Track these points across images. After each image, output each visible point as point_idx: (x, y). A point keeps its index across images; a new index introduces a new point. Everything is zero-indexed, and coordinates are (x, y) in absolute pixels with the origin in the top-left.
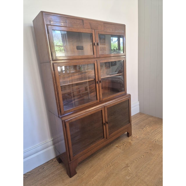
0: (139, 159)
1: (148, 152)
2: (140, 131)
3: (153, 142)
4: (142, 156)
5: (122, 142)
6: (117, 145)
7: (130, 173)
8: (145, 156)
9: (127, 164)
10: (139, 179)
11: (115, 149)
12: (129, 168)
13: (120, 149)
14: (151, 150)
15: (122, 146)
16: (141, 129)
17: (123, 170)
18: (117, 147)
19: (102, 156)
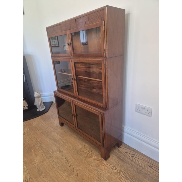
0: (67, 161)
1: (74, 172)
2: (120, 173)
4: (69, 165)
5: (92, 150)
6: (87, 145)
7: (53, 153)
8: (69, 167)
9: (62, 152)
10: (47, 158)
11: (82, 144)
12: (58, 153)
13: (82, 148)
14: (77, 176)
15: (85, 150)
16: (123, 176)
17: (58, 149)
18: (85, 146)
19: (75, 136)
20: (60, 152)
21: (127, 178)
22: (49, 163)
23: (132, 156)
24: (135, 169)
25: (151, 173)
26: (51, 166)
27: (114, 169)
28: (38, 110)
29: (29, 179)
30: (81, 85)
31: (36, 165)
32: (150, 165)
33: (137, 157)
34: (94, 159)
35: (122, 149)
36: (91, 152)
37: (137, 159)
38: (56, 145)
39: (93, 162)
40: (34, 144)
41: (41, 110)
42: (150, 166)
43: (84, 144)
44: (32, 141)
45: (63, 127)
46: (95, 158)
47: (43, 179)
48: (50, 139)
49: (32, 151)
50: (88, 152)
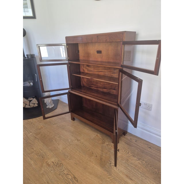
0: (85, 147)
1: (93, 154)
2: (128, 153)
3: (110, 161)
4: (88, 149)
6: (99, 135)
7: (72, 141)
8: (88, 151)
9: (80, 140)
10: (68, 145)
12: (77, 141)
13: (95, 137)
14: (97, 157)
15: (98, 138)
16: (131, 155)
17: (76, 138)
18: (97, 135)
19: (87, 128)
20: (78, 141)
21: (134, 156)
22: (71, 149)
23: (136, 141)
24: (139, 150)
25: (151, 152)
26: (73, 151)
27: (124, 150)
28: (47, 107)
29: (58, 162)
30: (93, 86)
31: (60, 151)
32: (149, 146)
33: (139, 141)
34: (107, 145)
35: (127, 136)
36: (103, 139)
37: (139, 143)
38: (72, 136)
39: (106, 146)
40: (53, 135)
41: (50, 107)
42: (150, 148)
43: (96, 134)
44: (51, 133)
45: (75, 121)
46: (108, 143)
47: (70, 160)
48: (66, 131)
49: (54, 141)
50: (101, 140)
